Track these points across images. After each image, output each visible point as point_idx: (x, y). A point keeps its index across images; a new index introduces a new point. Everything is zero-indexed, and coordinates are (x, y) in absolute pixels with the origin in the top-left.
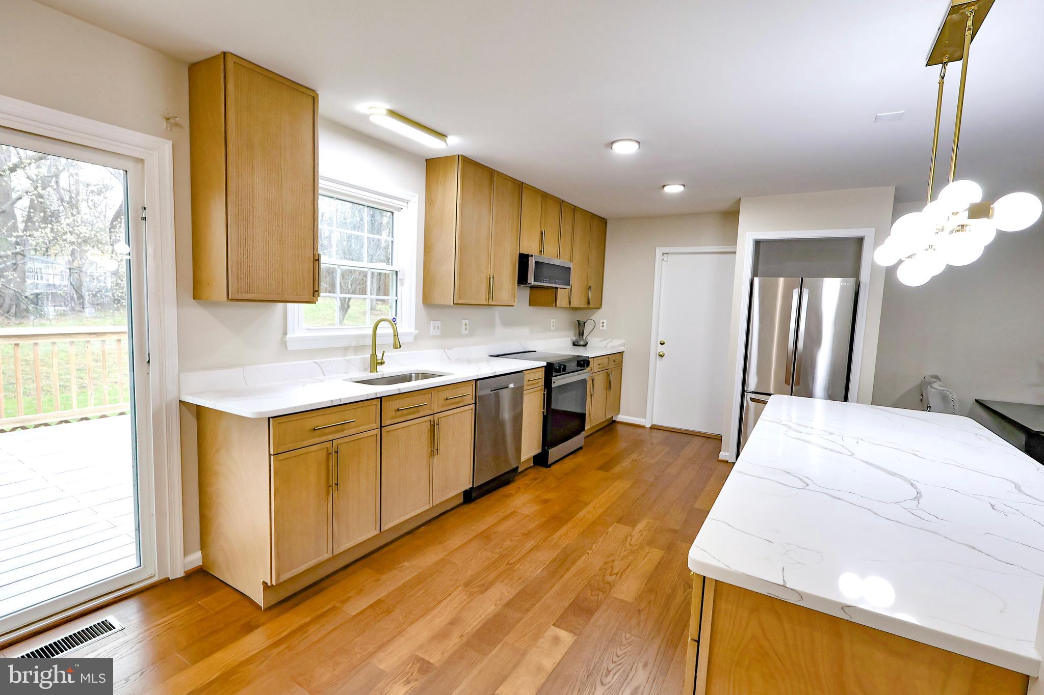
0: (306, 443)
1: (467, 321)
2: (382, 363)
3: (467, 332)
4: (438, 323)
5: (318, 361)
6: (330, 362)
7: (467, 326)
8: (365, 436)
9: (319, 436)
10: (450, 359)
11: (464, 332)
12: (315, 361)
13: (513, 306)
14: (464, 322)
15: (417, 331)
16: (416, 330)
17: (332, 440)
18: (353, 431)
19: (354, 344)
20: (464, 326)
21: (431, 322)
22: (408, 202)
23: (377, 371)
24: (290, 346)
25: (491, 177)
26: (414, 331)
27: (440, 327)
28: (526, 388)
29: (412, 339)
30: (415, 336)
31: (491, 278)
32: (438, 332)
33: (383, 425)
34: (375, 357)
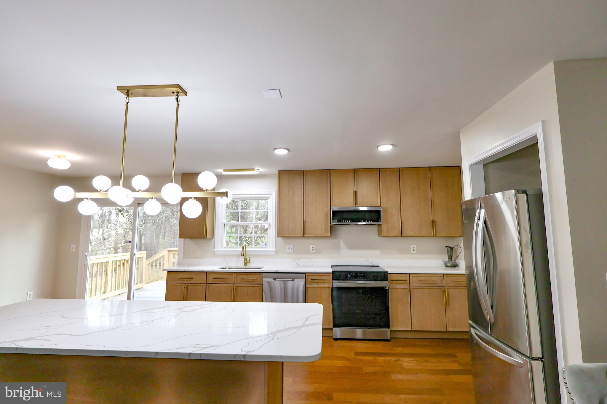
0: (176, 282)
2: (248, 262)
5: (225, 259)
7: (314, 248)
8: (198, 285)
10: (298, 264)
15: (276, 250)
17: (186, 283)
18: (194, 282)
20: (311, 248)
21: (287, 246)
22: (271, 194)
23: (246, 265)
24: (216, 253)
25: (302, 173)
26: (274, 249)
27: (292, 248)
28: (309, 283)
29: (274, 253)
30: (275, 252)
31: (304, 223)
32: (292, 251)
33: (207, 283)
34: (245, 259)
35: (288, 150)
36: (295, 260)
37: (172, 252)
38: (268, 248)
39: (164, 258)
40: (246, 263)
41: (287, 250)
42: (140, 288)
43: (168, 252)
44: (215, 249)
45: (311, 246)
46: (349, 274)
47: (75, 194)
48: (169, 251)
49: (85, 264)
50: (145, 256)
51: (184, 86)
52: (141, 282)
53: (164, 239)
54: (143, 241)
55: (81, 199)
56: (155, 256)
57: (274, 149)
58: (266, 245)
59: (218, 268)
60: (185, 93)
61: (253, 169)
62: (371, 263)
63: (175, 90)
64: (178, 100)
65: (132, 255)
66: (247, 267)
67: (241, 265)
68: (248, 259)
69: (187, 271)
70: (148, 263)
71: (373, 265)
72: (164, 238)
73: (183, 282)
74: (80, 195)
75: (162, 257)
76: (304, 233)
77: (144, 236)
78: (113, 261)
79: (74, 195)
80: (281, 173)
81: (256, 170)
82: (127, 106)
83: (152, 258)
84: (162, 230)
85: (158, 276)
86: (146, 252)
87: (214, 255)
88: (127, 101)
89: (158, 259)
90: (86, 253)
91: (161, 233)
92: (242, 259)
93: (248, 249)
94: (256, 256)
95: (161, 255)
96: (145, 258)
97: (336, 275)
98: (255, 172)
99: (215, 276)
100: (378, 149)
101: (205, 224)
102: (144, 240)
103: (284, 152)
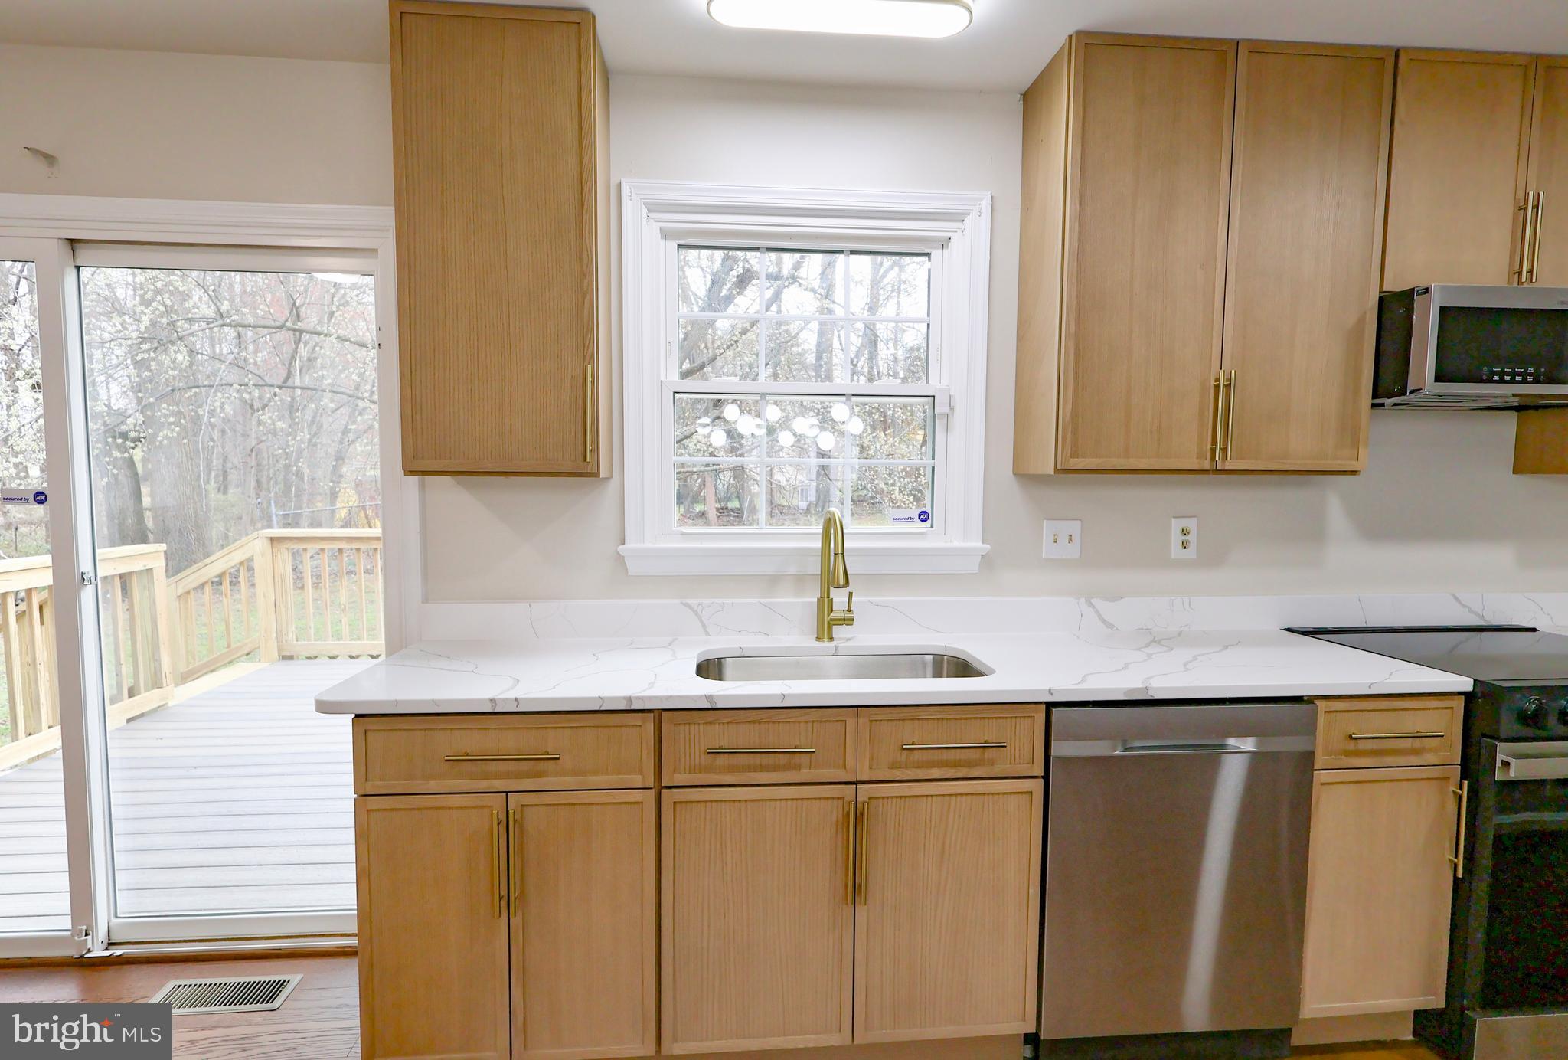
0: (433, 786)
1: (1191, 524)
2: (848, 621)
3: (1191, 553)
4: (1075, 527)
5: (689, 601)
6: (722, 606)
8: (597, 800)
9: (472, 776)
10: (1109, 625)
11: (1176, 552)
12: (685, 601)
13: (1354, 473)
14: (1176, 525)
15: (988, 546)
16: (983, 543)
17: (507, 793)
18: (569, 782)
19: (792, 570)
20: (1176, 538)
21: (1045, 521)
23: (832, 638)
24: (633, 567)
26: (979, 544)
27: (1077, 538)
29: (974, 564)
30: (983, 558)
32: (1073, 551)
34: (826, 603)
36: (1095, 603)
37: (289, 545)
38: (931, 539)
39: (250, 569)
40: (830, 623)
41: (1047, 549)
42: (155, 710)
43: (267, 544)
44: (624, 543)
45: (1179, 525)
48: (272, 540)
50: (159, 564)
52: (157, 683)
53: (225, 492)
54: (146, 501)
56: (208, 561)
58: (924, 516)
70: (180, 591)
71: (1487, 624)
72: (223, 488)
73: (483, 785)
75: (241, 563)
76: (1217, 448)
77: (148, 483)
83: (195, 567)
84: (214, 464)
85: (233, 646)
86: (163, 547)
87: (620, 576)
89: (221, 576)
91: (213, 474)
95: (238, 557)
97: (1529, 713)
99: (721, 736)
102: (152, 495)
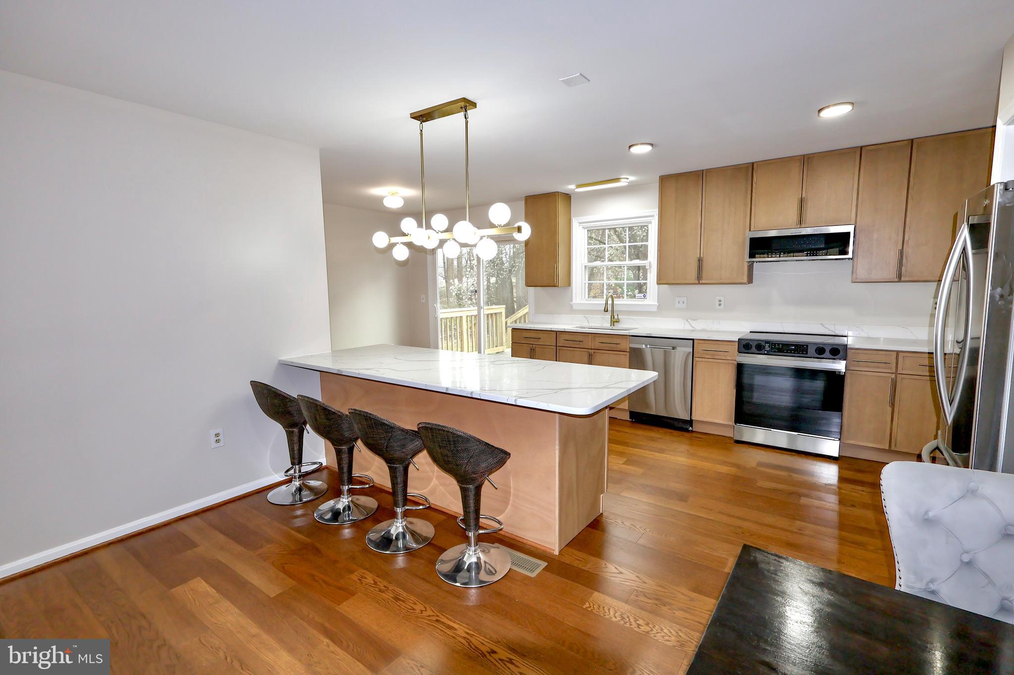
0: (522, 342)
1: (722, 299)
2: (618, 322)
3: (722, 307)
4: (684, 299)
7: (721, 302)
8: (548, 347)
20: (717, 303)
21: (676, 298)
22: (653, 216)
23: (614, 325)
24: (575, 308)
25: (699, 177)
26: (657, 304)
27: (685, 302)
28: (699, 355)
29: (655, 310)
30: (658, 307)
31: (700, 260)
32: (684, 306)
33: (557, 345)
34: (612, 316)
35: (652, 145)
36: (689, 320)
38: (646, 302)
40: (614, 321)
41: (677, 305)
44: (573, 302)
45: (718, 298)
46: (767, 345)
47: (390, 239)
49: (435, 317)
51: (470, 97)
55: (394, 245)
56: (518, 312)
57: (630, 147)
58: (644, 296)
59: (575, 327)
60: (474, 105)
61: (617, 180)
62: (832, 331)
63: (462, 104)
64: (467, 117)
65: (480, 308)
66: (614, 328)
67: (607, 324)
68: (616, 317)
69: (533, 329)
71: (834, 334)
73: (529, 343)
74: (394, 240)
76: (699, 277)
78: (467, 316)
79: (388, 241)
80: (664, 180)
81: (622, 180)
82: (421, 135)
86: (505, 306)
87: (572, 310)
88: (421, 129)
90: (435, 305)
92: (608, 316)
93: (616, 302)
94: (629, 313)
96: (504, 314)
97: (745, 346)
98: (623, 183)
99: (567, 337)
100: (819, 115)
101: (556, 267)
103: (647, 149)
